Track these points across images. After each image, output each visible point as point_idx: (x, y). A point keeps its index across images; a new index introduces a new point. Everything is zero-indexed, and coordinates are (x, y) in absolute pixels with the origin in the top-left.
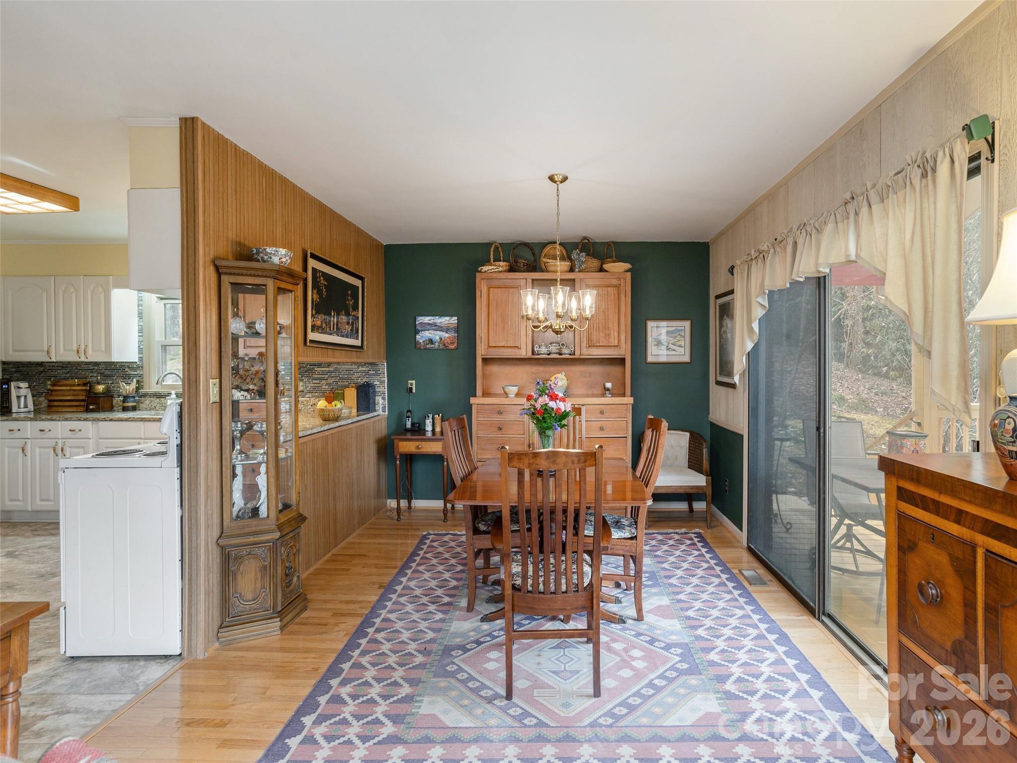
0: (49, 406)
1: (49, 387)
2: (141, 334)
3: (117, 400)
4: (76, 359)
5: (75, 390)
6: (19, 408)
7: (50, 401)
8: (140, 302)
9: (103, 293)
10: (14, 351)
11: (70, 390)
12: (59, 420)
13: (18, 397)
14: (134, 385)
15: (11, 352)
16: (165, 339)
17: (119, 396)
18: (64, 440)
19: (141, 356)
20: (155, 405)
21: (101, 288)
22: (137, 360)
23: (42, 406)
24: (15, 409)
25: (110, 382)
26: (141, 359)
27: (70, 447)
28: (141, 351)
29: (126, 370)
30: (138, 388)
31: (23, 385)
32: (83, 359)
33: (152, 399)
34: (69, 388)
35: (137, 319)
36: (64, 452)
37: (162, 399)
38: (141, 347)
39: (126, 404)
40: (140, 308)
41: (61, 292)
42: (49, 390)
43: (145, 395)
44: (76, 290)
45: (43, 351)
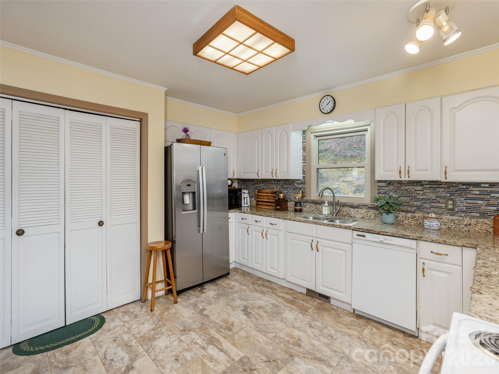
0: (257, 204)
1: (256, 193)
2: (304, 161)
3: (291, 205)
4: (271, 178)
5: (269, 196)
6: (244, 204)
7: (257, 201)
8: (304, 140)
9: (286, 135)
10: (243, 173)
11: (266, 196)
12: (265, 216)
13: (244, 198)
14: (300, 195)
15: (242, 174)
16: (319, 164)
17: (291, 201)
18: (267, 229)
19: (304, 175)
20: (313, 209)
21: (285, 132)
22: (302, 179)
23: (253, 204)
24: (243, 205)
25: (286, 192)
26: (304, 177)
27: (270, 234)
28: (304, 172)
29: (295, 184)
30: (302, 197)
31: (246, 192)
32: (275, 178)
33: (311, 205)
34: (265, 194)
35: (302, 151)
36: (267, 237)
37: (318, 206)
38: (305, 169)
39: (296, 208)
40: (304, 144)
41: (264, 137)
42: (257, 195)
43: (306, 202)
44: (271, 135)
45: (255, 173)
